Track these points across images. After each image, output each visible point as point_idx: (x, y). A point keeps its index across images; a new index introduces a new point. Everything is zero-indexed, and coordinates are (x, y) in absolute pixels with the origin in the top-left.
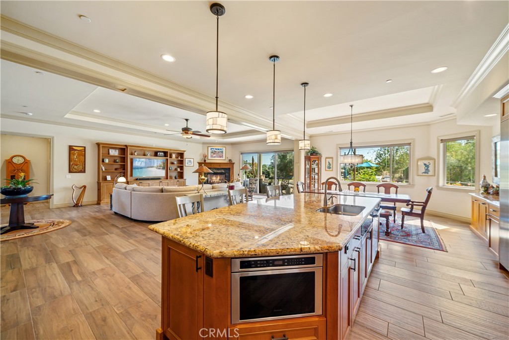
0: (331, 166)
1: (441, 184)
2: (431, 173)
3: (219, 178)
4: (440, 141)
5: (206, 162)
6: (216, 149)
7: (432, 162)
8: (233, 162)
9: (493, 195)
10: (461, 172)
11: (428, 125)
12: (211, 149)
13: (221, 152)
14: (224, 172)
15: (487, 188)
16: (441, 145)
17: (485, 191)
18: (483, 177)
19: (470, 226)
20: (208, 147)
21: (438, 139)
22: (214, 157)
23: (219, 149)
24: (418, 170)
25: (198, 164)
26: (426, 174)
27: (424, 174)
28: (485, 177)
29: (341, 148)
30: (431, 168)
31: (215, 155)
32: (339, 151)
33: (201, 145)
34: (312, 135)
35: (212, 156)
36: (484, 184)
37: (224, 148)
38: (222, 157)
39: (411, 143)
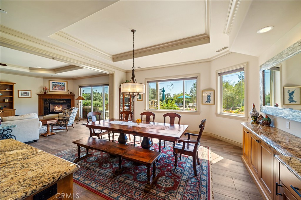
0: (141, 97)
1: (219, 112)
2: (211, 102)
3: (61, 107)
4: (218, 75)
5: (47, 94)
6: (57, 83)
7: (212, 92)
8: (74, 94)
9: (262, 125)
10: (233, 101)
11: (210, 61)
12: (52, 83)
13: (63, 85)
14: (65, 102)
15: (256, 118)
16: (219, 77)
17: (254, 121)
18: (252, 106)
19: (242, 156)
20: (49, 81)
21: (216, 73)
22: (56, 90)
23: (60, 83)
24: (202, 99)
25: (37, 96)
26: (208, 103)
27: (207, 103)
28: (254, 106)
29: (148, 82)
30: (212, 98)
31: (57, 88)
32: (147, 84)
33: (42, 79)
34: (127, 71)
35: (53, 89)
36: (254, 113)
37: (66, 83)
38: (64, 89)
39: (197, 77)
